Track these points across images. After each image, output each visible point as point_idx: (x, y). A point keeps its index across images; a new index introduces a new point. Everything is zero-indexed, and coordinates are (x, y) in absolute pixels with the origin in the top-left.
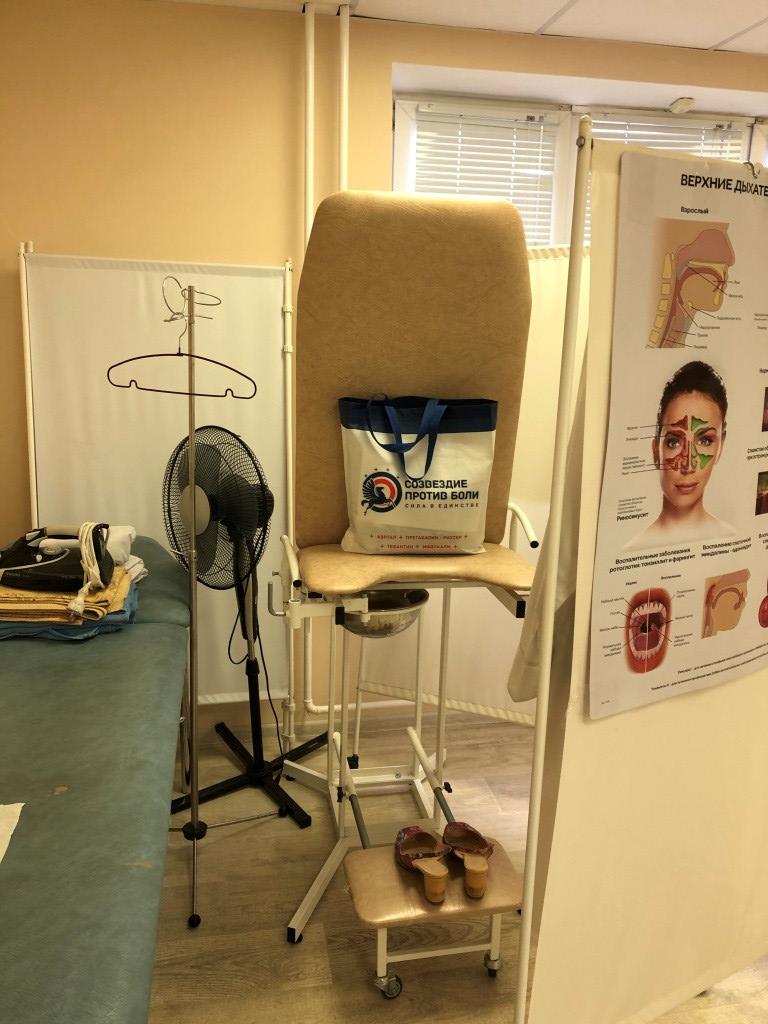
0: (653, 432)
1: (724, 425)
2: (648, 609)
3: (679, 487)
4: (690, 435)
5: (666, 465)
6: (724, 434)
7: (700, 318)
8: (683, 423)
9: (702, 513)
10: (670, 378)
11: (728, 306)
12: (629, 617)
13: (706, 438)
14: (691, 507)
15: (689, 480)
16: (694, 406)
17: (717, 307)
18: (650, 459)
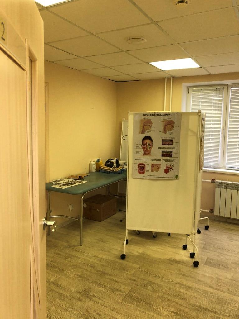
0: (141, 144)
1: (153, 144)
2: (142, 166)
3: (146, 151)
4: (147, 145)
5: (143, 148)
6: (153, 145)
7: (147, 130)
8: (146, 143)
9: (150, 155)
10: (143, 137)
11: (152, 129)
12: (138, 166)
13: (150, 145)
14: (148, 154)
15: (147, 150)
16: (148, 141)
17: (150, 129)
18: (141, 147)
